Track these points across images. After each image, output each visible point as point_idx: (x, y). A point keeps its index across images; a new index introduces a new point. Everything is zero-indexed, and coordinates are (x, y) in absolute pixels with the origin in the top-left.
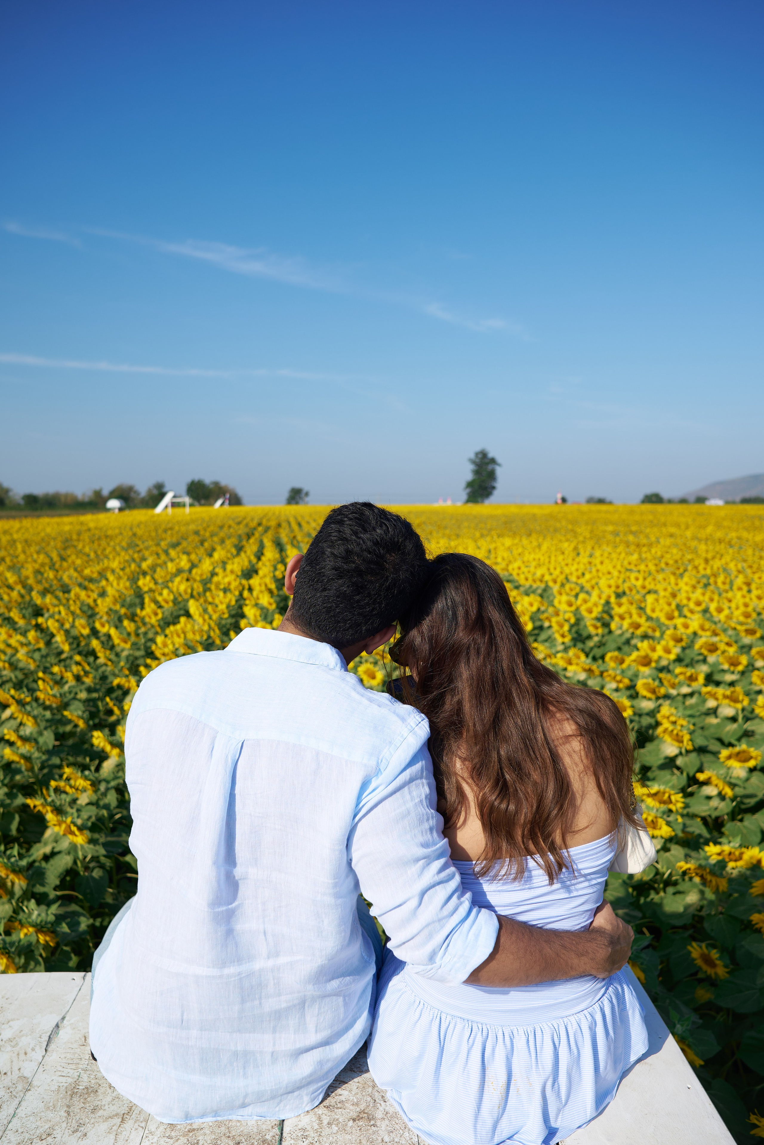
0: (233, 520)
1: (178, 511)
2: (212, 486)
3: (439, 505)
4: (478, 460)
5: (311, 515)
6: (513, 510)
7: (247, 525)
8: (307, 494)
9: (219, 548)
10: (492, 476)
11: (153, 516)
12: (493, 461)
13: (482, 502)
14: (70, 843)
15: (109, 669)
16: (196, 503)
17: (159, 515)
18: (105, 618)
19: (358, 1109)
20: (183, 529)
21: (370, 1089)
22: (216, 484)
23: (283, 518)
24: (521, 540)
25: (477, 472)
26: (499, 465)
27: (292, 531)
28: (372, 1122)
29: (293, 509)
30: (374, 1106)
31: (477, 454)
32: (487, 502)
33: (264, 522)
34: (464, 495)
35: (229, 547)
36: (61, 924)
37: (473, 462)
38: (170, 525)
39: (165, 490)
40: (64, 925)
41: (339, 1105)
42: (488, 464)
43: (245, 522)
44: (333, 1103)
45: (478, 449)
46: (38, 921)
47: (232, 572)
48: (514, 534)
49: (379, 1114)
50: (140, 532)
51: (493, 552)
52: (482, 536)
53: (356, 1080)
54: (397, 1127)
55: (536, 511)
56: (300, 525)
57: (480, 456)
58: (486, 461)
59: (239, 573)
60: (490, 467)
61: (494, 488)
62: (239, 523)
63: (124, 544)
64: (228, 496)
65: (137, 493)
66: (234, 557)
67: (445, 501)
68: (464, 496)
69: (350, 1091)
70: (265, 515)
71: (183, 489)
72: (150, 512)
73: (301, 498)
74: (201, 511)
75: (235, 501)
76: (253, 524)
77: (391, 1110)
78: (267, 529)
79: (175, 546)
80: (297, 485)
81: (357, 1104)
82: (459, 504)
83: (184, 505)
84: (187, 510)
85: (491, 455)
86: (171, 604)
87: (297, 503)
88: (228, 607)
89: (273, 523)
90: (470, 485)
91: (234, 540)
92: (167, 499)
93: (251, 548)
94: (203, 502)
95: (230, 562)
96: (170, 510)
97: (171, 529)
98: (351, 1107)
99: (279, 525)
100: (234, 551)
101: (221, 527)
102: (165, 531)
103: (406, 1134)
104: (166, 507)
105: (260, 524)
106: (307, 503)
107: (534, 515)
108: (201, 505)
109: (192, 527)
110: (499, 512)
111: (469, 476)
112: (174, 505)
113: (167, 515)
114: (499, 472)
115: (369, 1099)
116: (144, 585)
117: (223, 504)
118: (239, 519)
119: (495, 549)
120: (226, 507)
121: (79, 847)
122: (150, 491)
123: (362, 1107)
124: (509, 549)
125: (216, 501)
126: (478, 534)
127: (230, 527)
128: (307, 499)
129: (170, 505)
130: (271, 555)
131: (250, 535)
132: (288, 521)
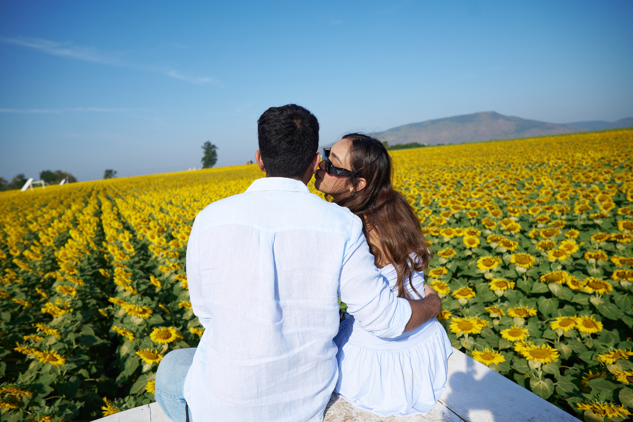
0: (76, 189)
1: (38, 189)
2: (56, 173)
3: (190, 170)
4: (206, 147)
5: (121, 182)
6: (228, 169)
7: (85, 191)
8: (115, 172)
9: (73, 204)
10: (214, 154)
11: (21, 193)
12: (214, 146)
13: (212, 167)
14: (52, 366)
15: (30, 274)
16: (48, 184)
17: (25, 192)
18: (15, 248)
19: (343, 416)
20: (46, 197)
21: (343, 406)
22: (59, 172)
23: (105, 186)
24: (239, 181)
25: (207, 153)
26: (217, 148)
27: (114, 191)
28: (354, 419)
29: (109, 181)
30: (350, 412)
31: (205, 144)
32: (214, 167)
33: (95, 188)
35: (79, 203)
36: (65, 410)
37: (204, 148)
38: (35, 196)
39: (26, 178)
40: (67, 410)
41: (333, 418)
42: (211, 148)
43: (83, 190)
44: (329, 418)
45: (206, 141)
46: (50, 412)
47: (88, 214)
48: (234, 179)
49: (354, 415)
50: (16, 202)
51: (228, 188)
52: (219, 181)
53: (333, 405)
54: (366, 417)
55: (240, 168)
56: (116, 187)
57: (207, 145)
58: (210, 147)
59: (92, 214)
60: (213, 150)
61: (216, 160)
62: (80, 191)
63: (8, 208)
64: (67, 178)
65: (6, 182)
66: (84, 207)
67: (192, 168)
68: (202, 165)
69: (334, 410)
70: (94, 185)
71: (38, 176)
72: (18, 191)
73: (112, 175)
74: (52, 188)
75: (72, 180)
76: (90, 189)
77: (358, 411)
78: (98, 192)
79: (45, 205)
80: (109, 168)
81: (341, 414)
82: (200, 169)
83: (41, 185)
84: (44, 187)
85: (212, 144)
86: (57, 234)
87: (110, 178)
88: (94, 231)
89: (101, 189)
90: (204, 159)
91: (81, 199)
92: (29, 182)
93: (93, 202)
94: (52, 182)
95: (84, 209)
96: (32, 189)
97: (37, 198)
98: (339, 416)
99: (105, 189)
100: (83, 205)
101: (70, 194)
102: (34, 199)
103: (372, 418)
104: (29, 187)
105: (93, 190)
106: (116, 177)
107: (240, 170)
108: (51, 184)
109: (51, 196)
110: (222, 170)
111: (203, 155)
112: (34, 185)
113: (30, 191)
114: (218, 151)
115: (345, 410)
116: (34, 228)
117: (65, 183)
118: (79, 189)
119: (229, 186)
120: (68, 184)
121: (58, 367)
122: (14, 180)
123: (344, 414)
124: (235, 185)
125: (60, 181)
126: (217, 181)
127: (75, 193)
128: (115, 175)
129: (31, 186)
130: (106, 204)
131: (89, 195)
132: (109, 187)
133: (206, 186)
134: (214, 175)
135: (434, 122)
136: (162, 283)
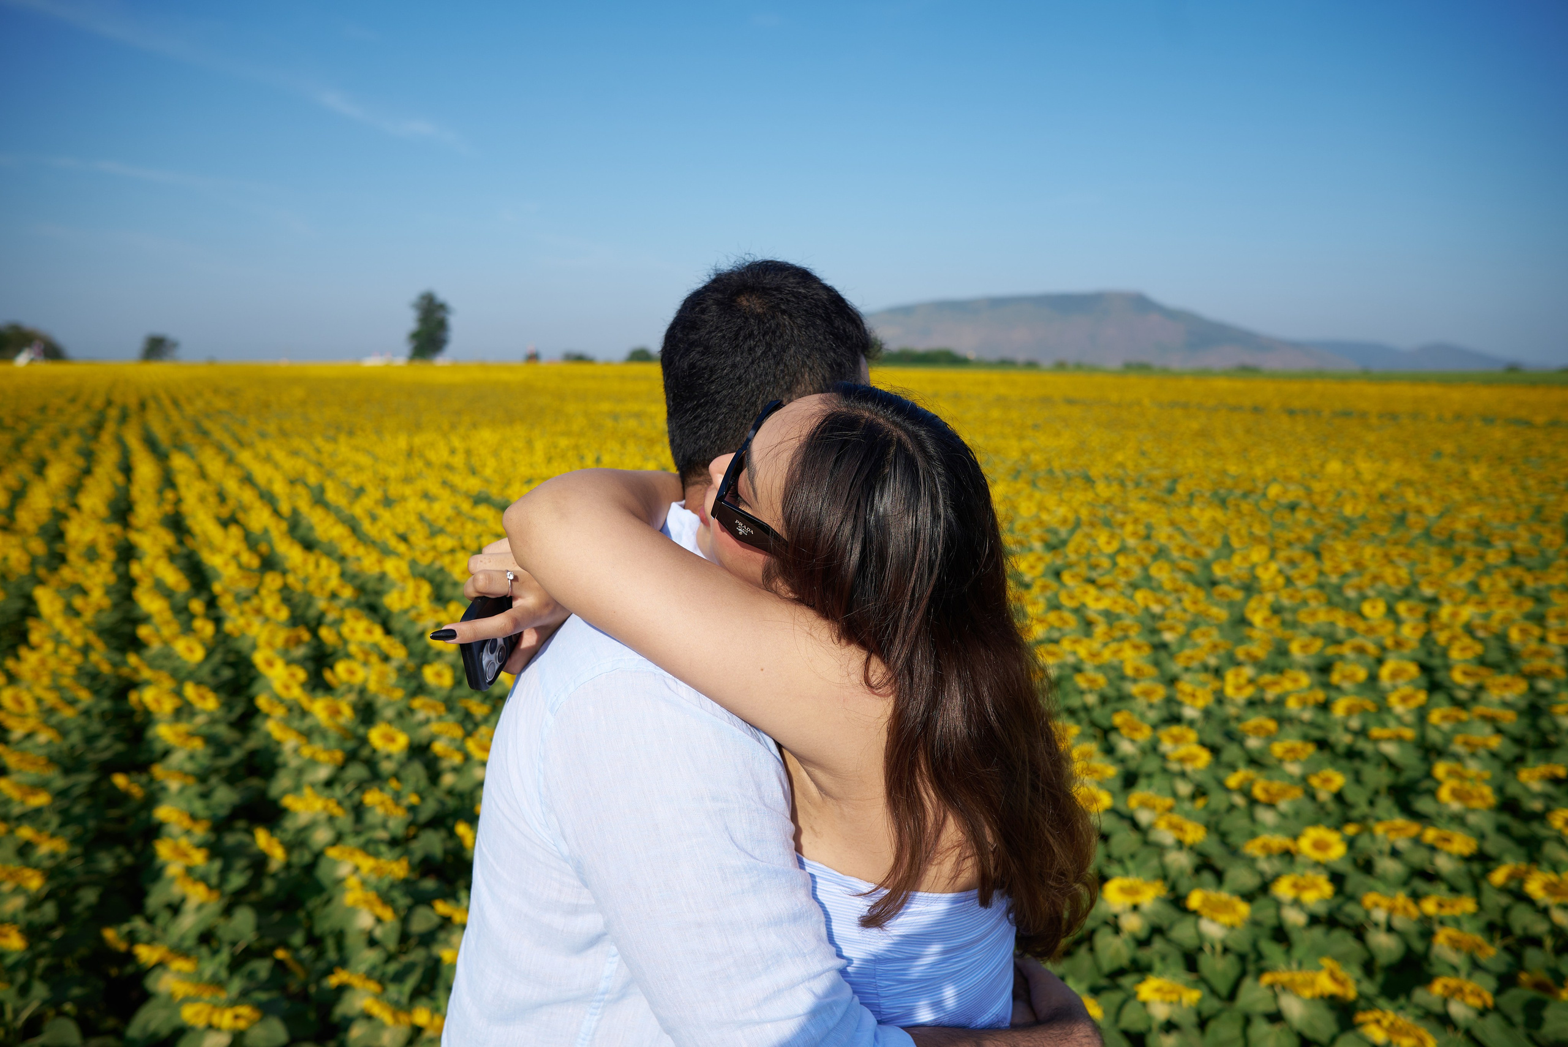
3: (373, 363)
4: (423, 302)
7: (87, 405)
9: (51, 458)
10: (443, 328)
12: (442, 307)
13: (432, 361)
22: (15, 328)
25: (423, 321)
26: (451, 312)
27: (169, 419)
29: (157, 371)
31: (421, 296)
32: (437, 359)
33: (115, 397)
34: (406, 348)
35: (70, 455)
42: (436, 310)
43: (82, 399)
56: (176, 403)
57: (426, 299)
58: (434, 307)
59: (105, 512)
60: (439, 315)
61: (445, 340)
62: (73, 400)
64: (37, 344)
67: (380, 356)
68: (408, 351)
70: (113, 384)
73: (165, 352)
75: (53, 352)
76: (98, 403)
78: (124, 418)
82: (401, 361)
85: (440, 299)
87: (160, 361)
89: (133, 402)
90: (415, 336)
91: (75, 441)
93: (108, 458)
95: (83, 487)
99: (143, 406)
100: (81, 464)
101: (45, 411)
105: (109, 403)
106: (176, 361)
111: (412, 324)
114: (453, 324)
117: (31, 359)
120: (40, 366)
125: (16, 354)
127: (59, 410)
128: (176, 354)
130: (146, 470)
131: (98, 426)
132: (156, 398)
133: (418, 441)
134: (439, 395)
135: (997, 303)
136: (289, 847)
